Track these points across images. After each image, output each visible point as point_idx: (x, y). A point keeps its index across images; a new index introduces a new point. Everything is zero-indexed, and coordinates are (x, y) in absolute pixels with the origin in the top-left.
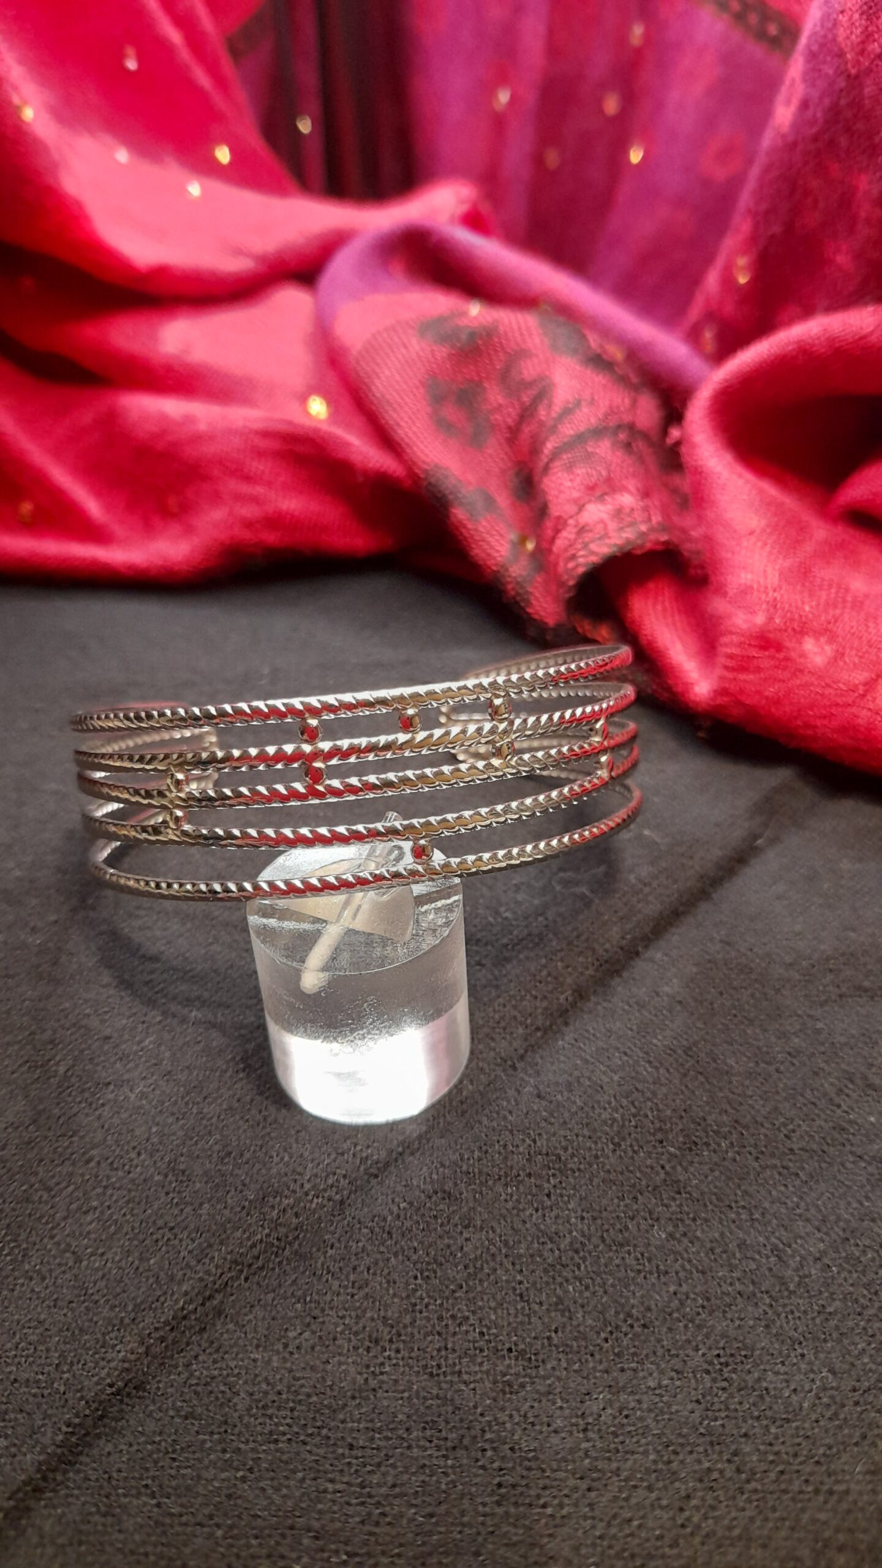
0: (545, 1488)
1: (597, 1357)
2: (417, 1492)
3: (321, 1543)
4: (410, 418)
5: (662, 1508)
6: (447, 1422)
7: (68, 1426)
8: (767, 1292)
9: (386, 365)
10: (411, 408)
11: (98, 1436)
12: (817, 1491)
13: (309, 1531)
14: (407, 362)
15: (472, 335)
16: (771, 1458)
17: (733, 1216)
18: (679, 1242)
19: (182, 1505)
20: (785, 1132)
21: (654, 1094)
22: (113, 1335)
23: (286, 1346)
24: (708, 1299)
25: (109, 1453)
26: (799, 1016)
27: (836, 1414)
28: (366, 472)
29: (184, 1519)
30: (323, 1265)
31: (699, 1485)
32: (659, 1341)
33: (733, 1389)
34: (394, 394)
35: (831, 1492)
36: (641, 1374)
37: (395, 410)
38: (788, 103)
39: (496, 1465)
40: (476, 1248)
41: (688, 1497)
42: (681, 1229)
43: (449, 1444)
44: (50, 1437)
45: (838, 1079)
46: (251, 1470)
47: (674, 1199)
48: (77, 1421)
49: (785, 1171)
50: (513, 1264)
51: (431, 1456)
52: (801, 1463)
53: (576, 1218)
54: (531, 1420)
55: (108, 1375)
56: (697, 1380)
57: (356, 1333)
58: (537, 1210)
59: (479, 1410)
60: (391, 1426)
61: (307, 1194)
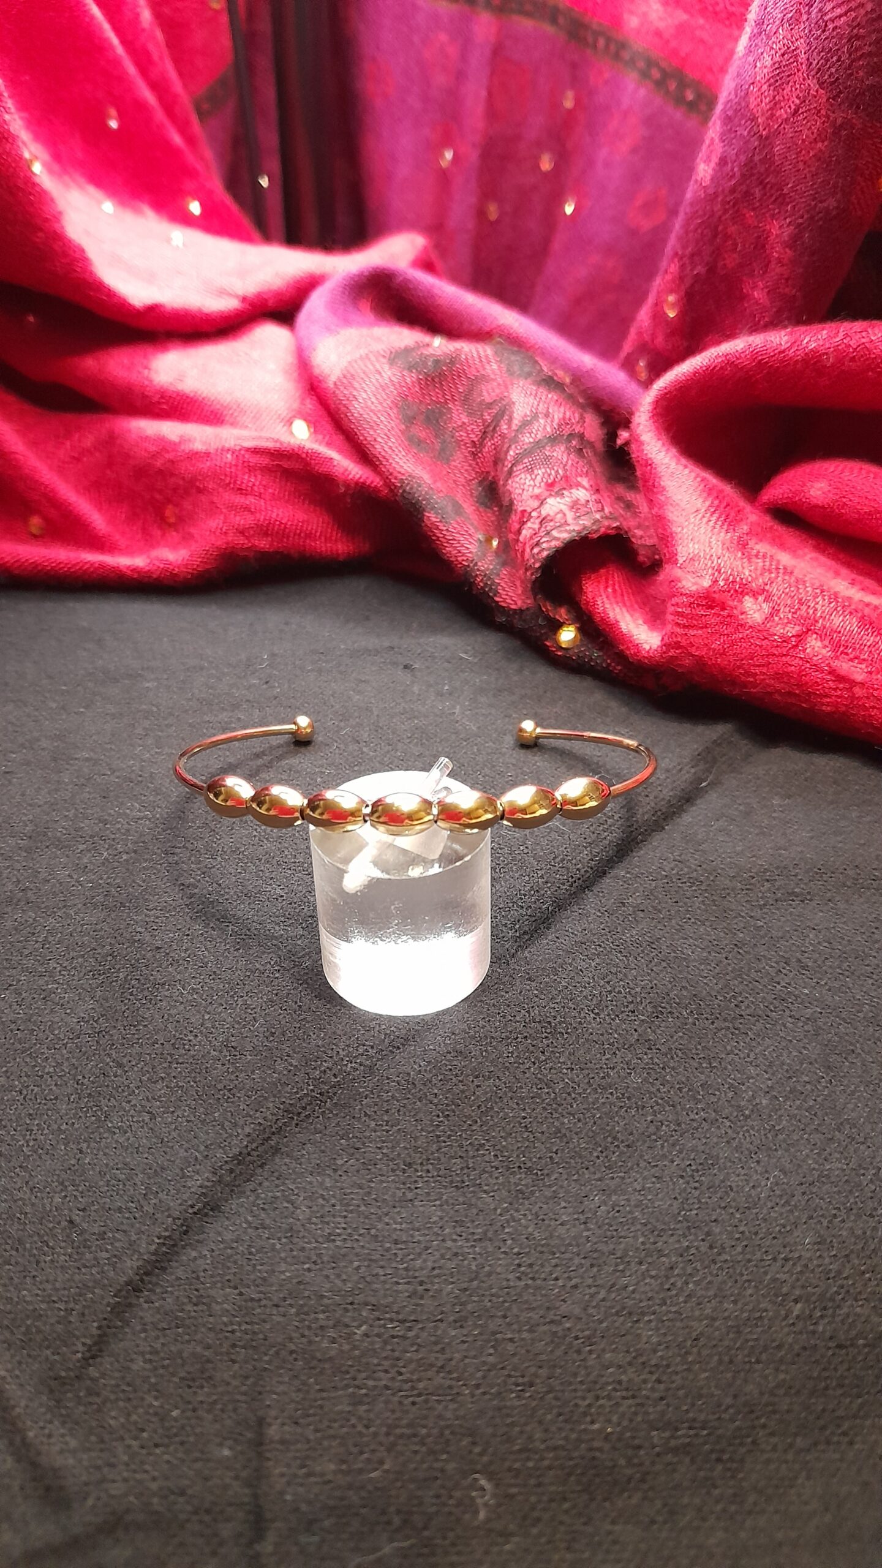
0: (556, 1266)
1: (592, 1169)
2: (452, 1273)
3: (376, 1313)
4: (386, 435)
5: (652, 1277)
6: (473, 1221)
7: (159, 1238)
8: (727, 1118)
9: (363, 388)
10: (386, 426)
11: (184, 1247)
12: (774, 1259)
13: (367, 1304)
14: (381, 386)
15: (437, 362)
16: (737, 1236)
17: (696, 1065)
18: (652, 1084)
19: (261, 1292)
20: (736, 1003)
21: (625, 975)
22: (190, 1169)
23: (335, 1170)
24: (679, 1125)
25: (195, 1258)
26: (742, 917)
27: (787, 1202)
28: (347, 485)
29: (263, 1302)
30: (360, 1110)
31: (680, 1259)
32: (642, 1156)
33: (704, 1188)
34: (372, 414)
35: (786, 1259)
36: (628, 1181)
37: (372, 427)
38: (708, 160)
39: (516, 1250)
40: (487, 1093)
41: (672, 1268)
42: (654, 1076)
43: (476, 1237)
44: (147, 1247)
45: (776, 963)
46: (315, 1263)
47: (646, 1054)
48: (167, 1234)
49: (737, 1032)
50: (517, 1104)
51: (461, 1247)
52: (761, 1239)
53: (567, 1069)
54: (541, 1217)
55: (189, 1198)
56: (674, 1183)
57: (393, 1160)
58: (534, 1063)
59: (499, 1211)
60: (429, 1225)
61: (342, 1060)
